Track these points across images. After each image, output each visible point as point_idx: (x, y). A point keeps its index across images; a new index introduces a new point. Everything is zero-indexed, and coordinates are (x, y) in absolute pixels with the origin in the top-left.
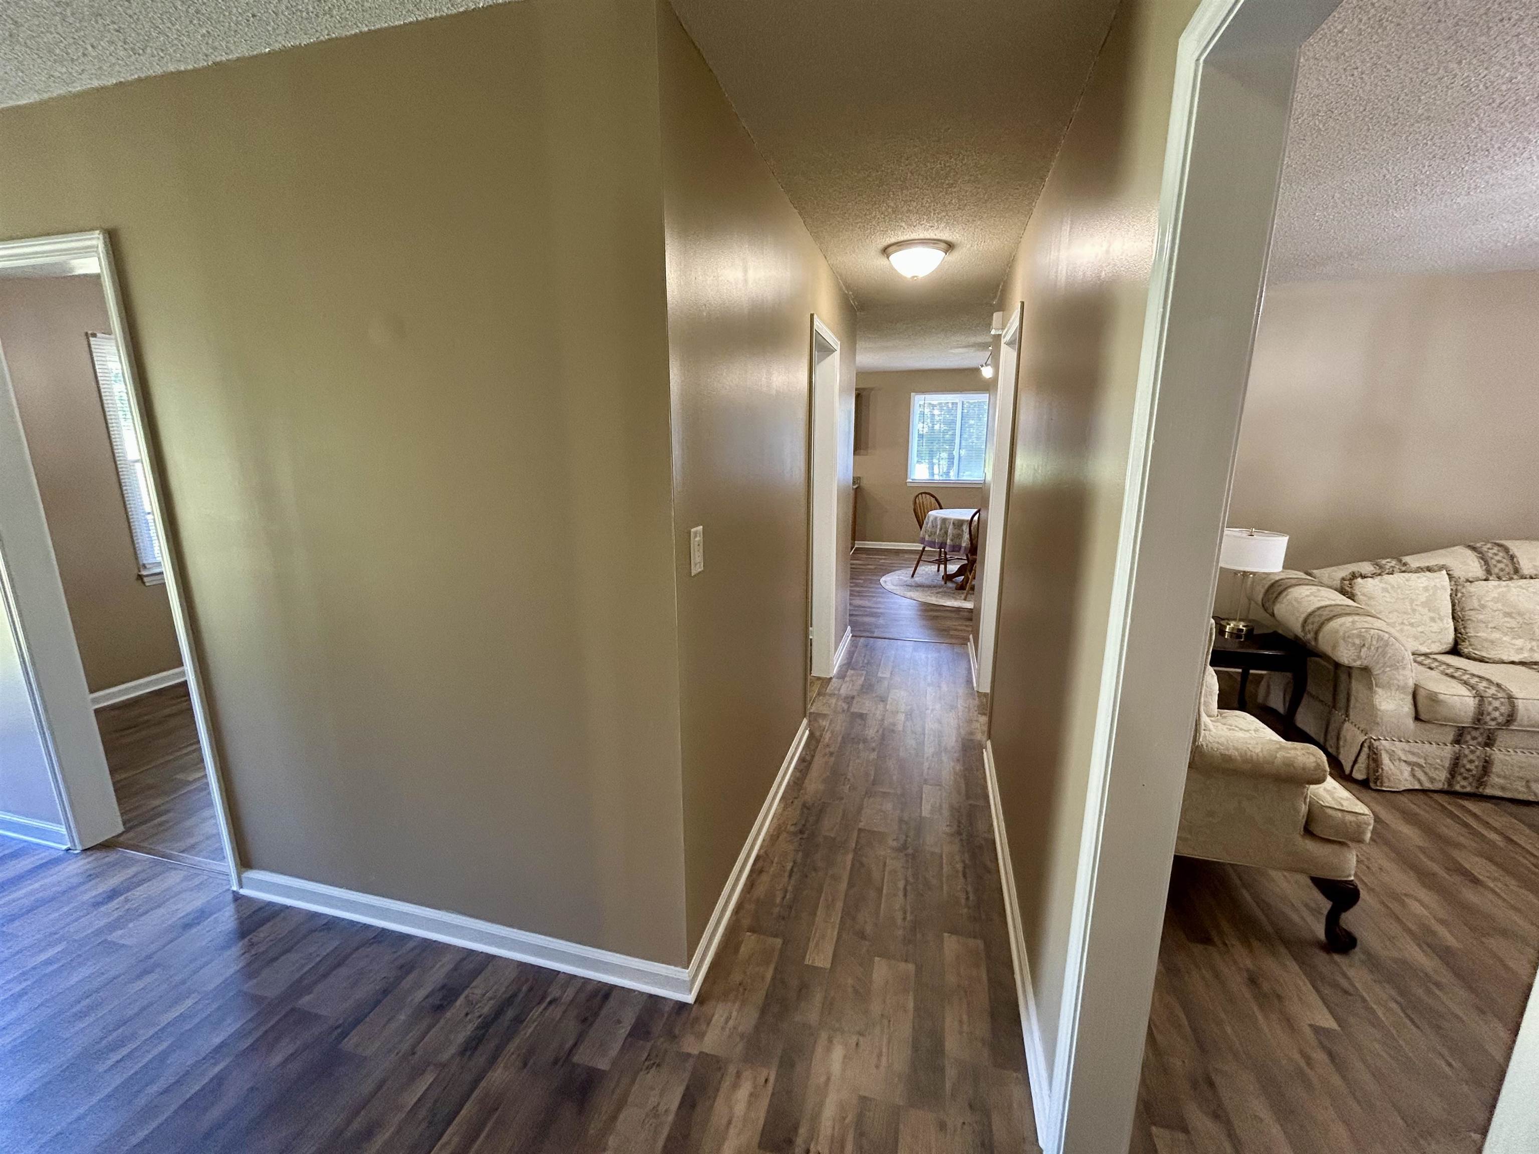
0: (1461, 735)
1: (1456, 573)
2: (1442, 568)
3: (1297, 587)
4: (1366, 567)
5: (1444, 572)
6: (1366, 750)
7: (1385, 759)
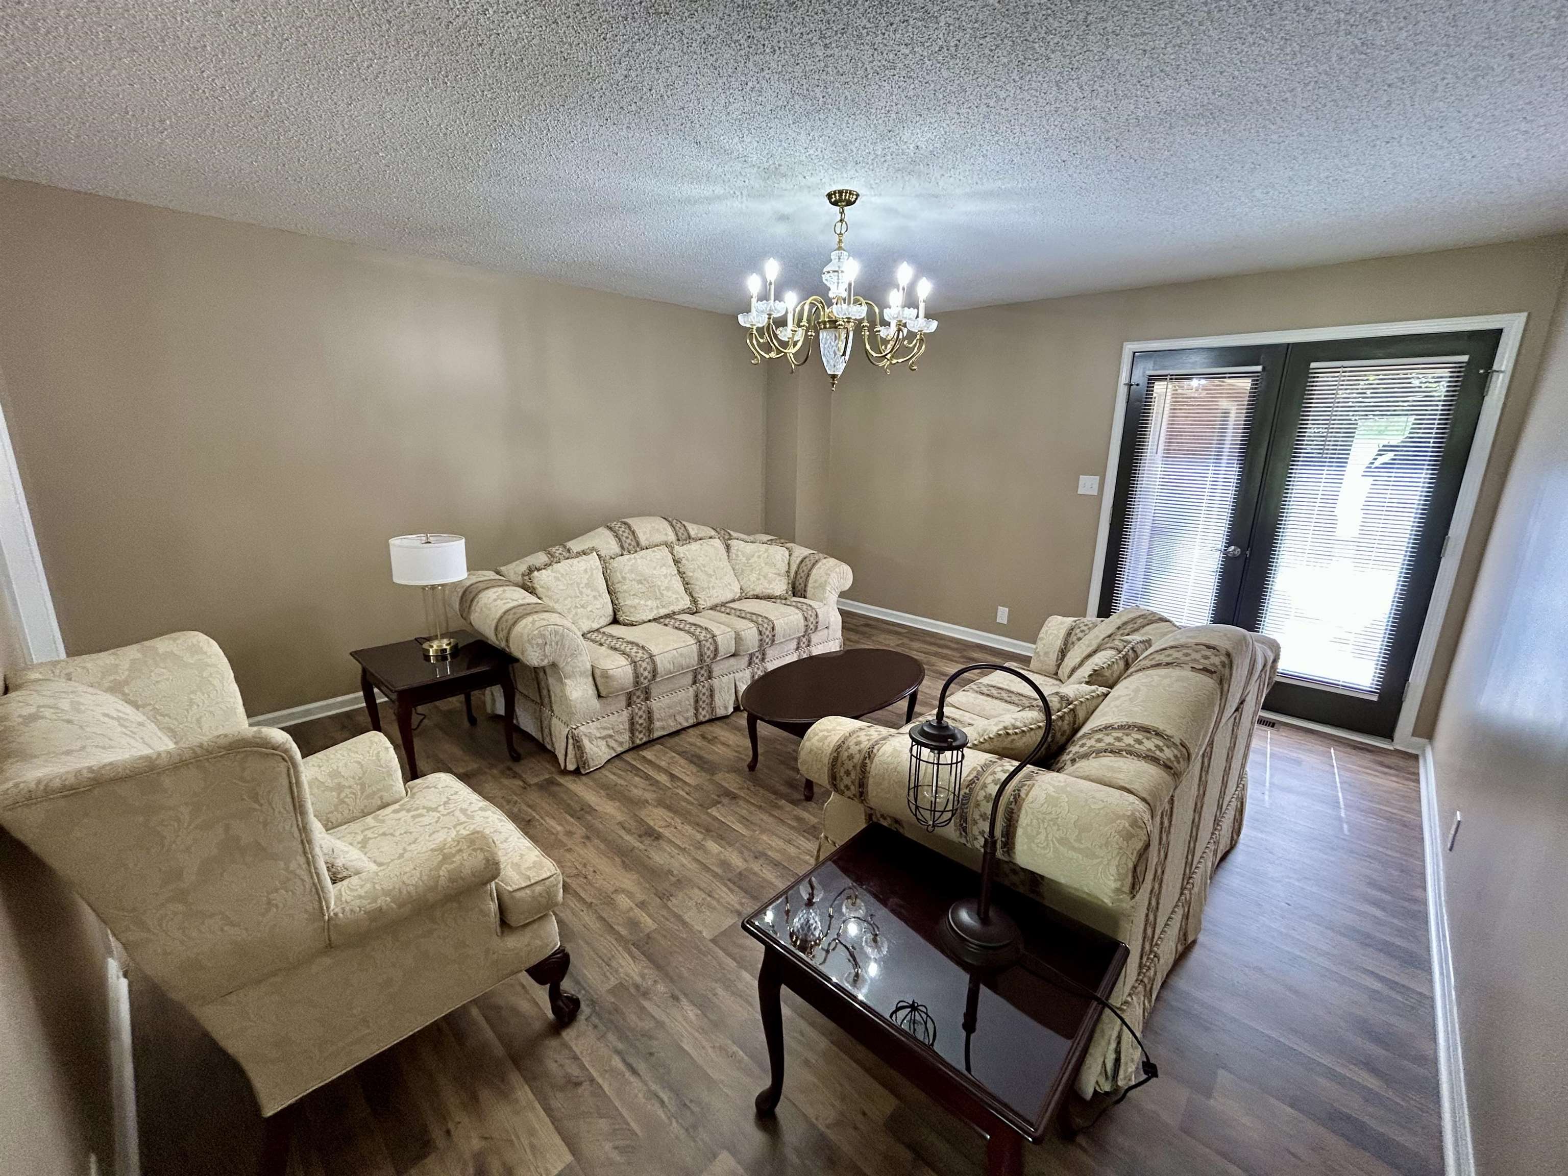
0: (630, 698)
1: (603, 553)
2: (593, 549)
3: (486, 592)
4: (541, 558)
5: (595, 553)
6: (571, 741)
7: (586, 742)
